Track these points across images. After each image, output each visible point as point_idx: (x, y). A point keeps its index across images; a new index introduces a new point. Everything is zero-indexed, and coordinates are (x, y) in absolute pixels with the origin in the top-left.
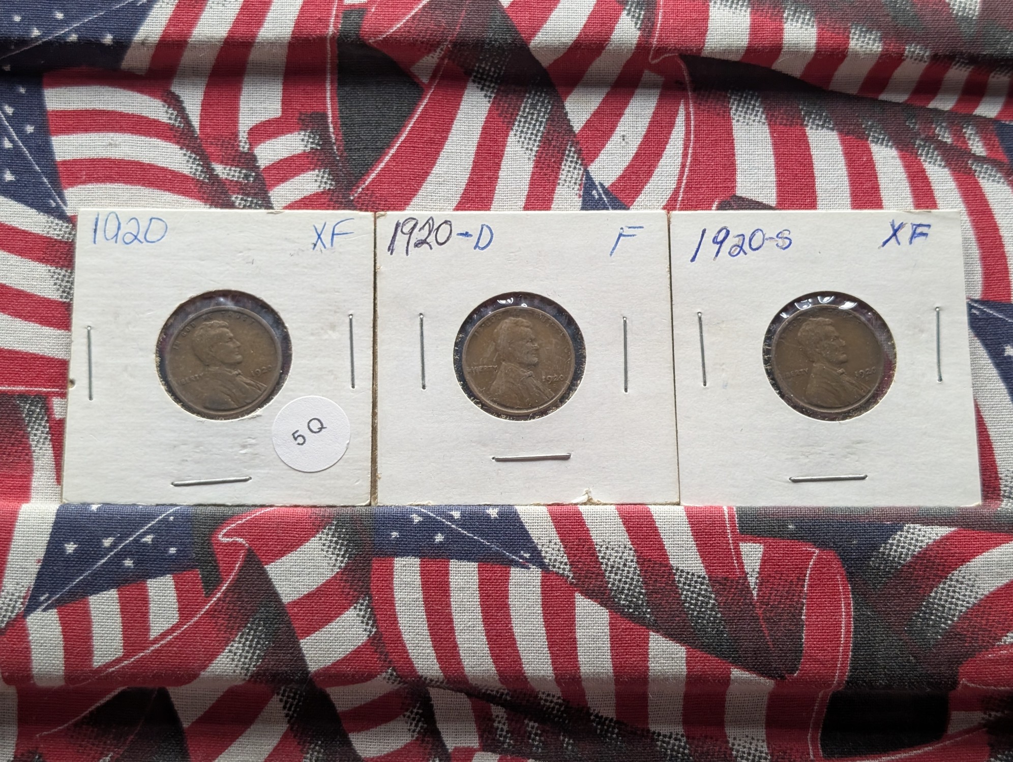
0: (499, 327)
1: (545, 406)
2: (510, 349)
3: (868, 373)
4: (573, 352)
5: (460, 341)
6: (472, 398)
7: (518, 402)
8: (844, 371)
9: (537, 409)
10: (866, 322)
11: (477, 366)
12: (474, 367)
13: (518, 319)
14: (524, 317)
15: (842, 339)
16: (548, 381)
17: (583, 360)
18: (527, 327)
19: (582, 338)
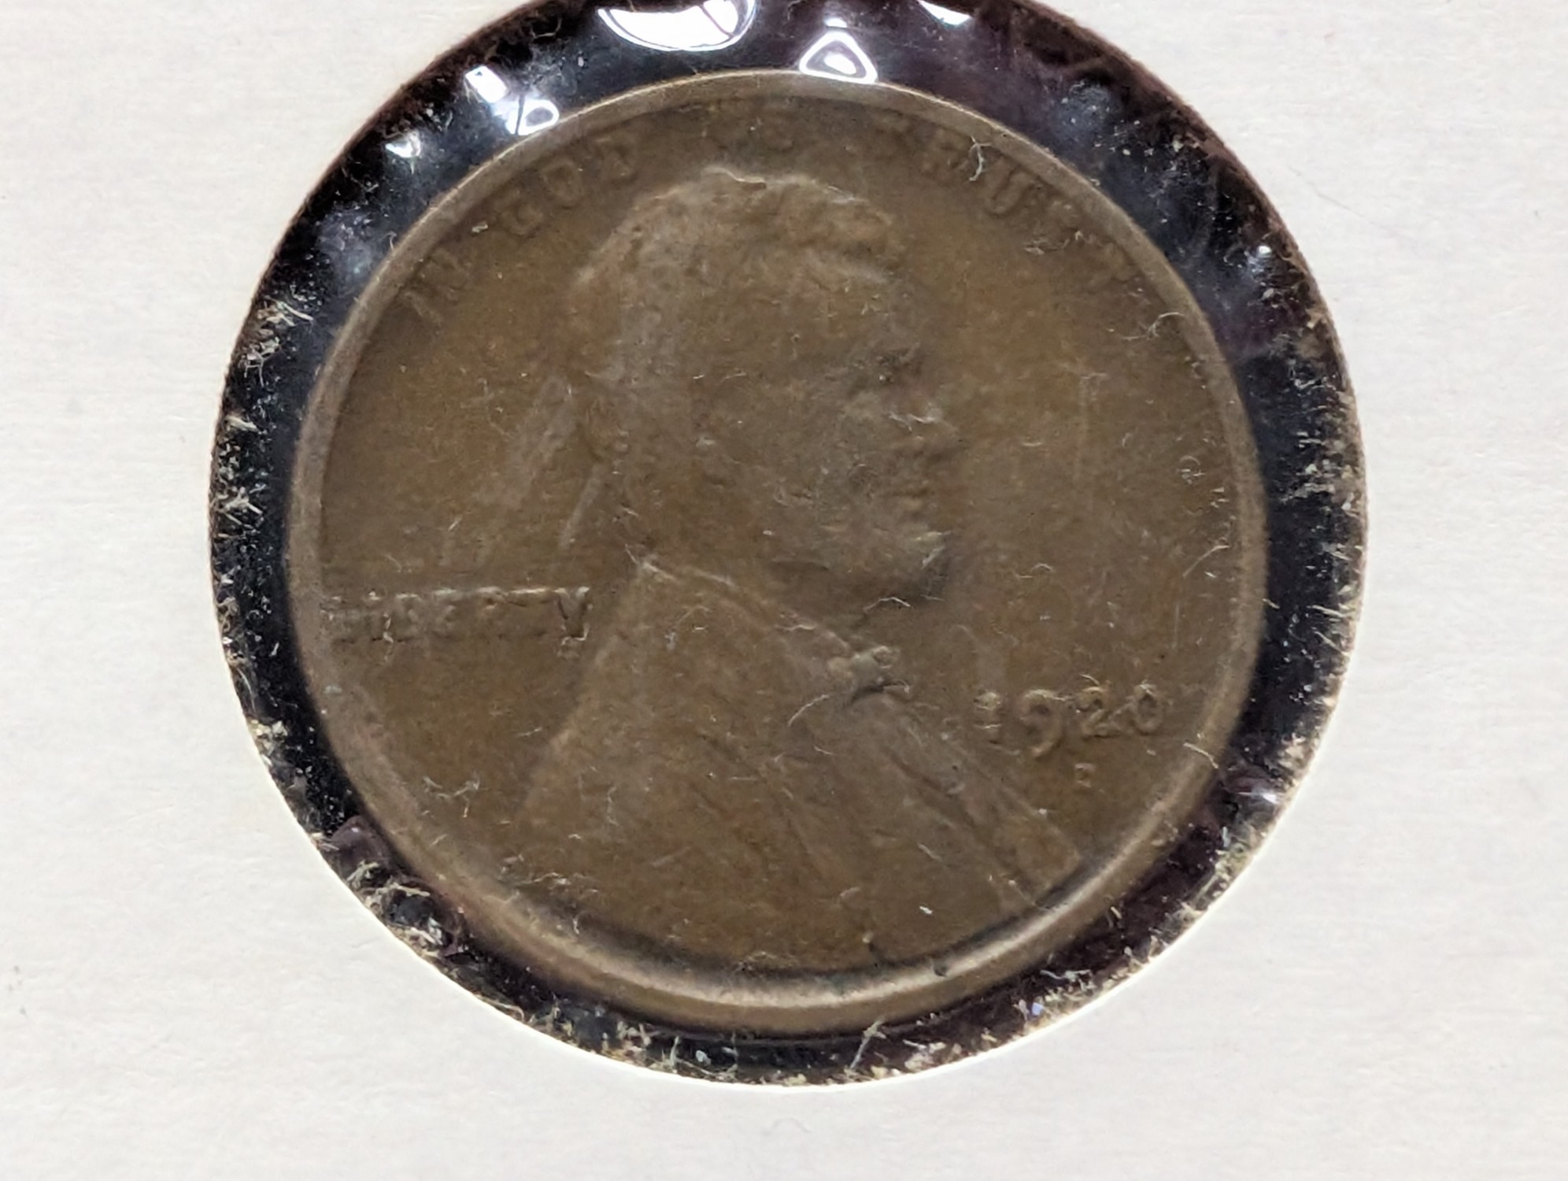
0: (612, 248)
1: (997, 950)
2: (706, 442)
4: (1248, 480)
5: (274, 363)
6: (363, 869)
7: (766, 909)
9: (925, 979)
11: (420, 581)
12: (387, 594)
13: (778, 183)
14: (826, 165)
16: (1033, 733)
17: (1337, 552)
18: (861, 252)
19: (1331, 361)
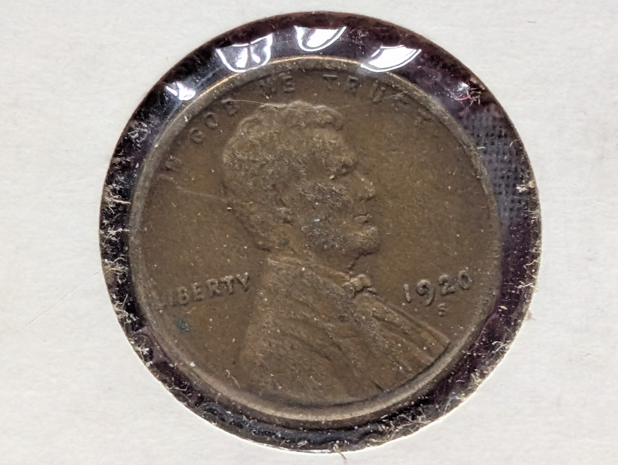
3: (444, 290)
8: (368, 282)
10: (448, 117)
15: (366, 174)
